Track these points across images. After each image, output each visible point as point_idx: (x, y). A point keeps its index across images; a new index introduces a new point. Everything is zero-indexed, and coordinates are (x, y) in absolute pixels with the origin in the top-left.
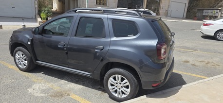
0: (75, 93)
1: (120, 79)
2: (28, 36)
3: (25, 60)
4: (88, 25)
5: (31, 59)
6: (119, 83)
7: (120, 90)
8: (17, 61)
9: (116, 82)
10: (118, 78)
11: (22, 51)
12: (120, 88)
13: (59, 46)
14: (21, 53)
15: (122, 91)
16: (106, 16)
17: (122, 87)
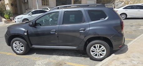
0: (68, 61)
1: (98, 47)
2: (24, 29)
3: (22, 46)
4: (71, 16)
5: (28, 45)
6: (98, 50)
7: (99, 54)
8: (15, 49)
9: (96, 49)
10: (97, 46)
11: (19, 41)
12: (99, 52)
13: (51, 33)
14: (17, 42)
15: (100, 54)
16: (83, 9)
17: (100, 51)
